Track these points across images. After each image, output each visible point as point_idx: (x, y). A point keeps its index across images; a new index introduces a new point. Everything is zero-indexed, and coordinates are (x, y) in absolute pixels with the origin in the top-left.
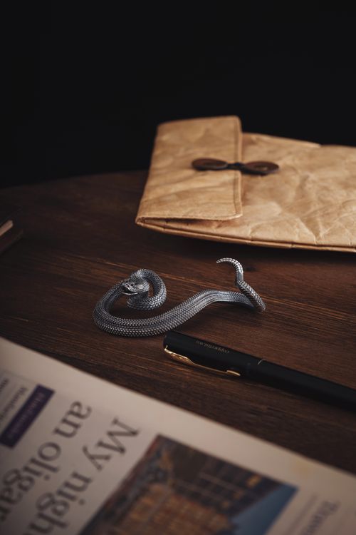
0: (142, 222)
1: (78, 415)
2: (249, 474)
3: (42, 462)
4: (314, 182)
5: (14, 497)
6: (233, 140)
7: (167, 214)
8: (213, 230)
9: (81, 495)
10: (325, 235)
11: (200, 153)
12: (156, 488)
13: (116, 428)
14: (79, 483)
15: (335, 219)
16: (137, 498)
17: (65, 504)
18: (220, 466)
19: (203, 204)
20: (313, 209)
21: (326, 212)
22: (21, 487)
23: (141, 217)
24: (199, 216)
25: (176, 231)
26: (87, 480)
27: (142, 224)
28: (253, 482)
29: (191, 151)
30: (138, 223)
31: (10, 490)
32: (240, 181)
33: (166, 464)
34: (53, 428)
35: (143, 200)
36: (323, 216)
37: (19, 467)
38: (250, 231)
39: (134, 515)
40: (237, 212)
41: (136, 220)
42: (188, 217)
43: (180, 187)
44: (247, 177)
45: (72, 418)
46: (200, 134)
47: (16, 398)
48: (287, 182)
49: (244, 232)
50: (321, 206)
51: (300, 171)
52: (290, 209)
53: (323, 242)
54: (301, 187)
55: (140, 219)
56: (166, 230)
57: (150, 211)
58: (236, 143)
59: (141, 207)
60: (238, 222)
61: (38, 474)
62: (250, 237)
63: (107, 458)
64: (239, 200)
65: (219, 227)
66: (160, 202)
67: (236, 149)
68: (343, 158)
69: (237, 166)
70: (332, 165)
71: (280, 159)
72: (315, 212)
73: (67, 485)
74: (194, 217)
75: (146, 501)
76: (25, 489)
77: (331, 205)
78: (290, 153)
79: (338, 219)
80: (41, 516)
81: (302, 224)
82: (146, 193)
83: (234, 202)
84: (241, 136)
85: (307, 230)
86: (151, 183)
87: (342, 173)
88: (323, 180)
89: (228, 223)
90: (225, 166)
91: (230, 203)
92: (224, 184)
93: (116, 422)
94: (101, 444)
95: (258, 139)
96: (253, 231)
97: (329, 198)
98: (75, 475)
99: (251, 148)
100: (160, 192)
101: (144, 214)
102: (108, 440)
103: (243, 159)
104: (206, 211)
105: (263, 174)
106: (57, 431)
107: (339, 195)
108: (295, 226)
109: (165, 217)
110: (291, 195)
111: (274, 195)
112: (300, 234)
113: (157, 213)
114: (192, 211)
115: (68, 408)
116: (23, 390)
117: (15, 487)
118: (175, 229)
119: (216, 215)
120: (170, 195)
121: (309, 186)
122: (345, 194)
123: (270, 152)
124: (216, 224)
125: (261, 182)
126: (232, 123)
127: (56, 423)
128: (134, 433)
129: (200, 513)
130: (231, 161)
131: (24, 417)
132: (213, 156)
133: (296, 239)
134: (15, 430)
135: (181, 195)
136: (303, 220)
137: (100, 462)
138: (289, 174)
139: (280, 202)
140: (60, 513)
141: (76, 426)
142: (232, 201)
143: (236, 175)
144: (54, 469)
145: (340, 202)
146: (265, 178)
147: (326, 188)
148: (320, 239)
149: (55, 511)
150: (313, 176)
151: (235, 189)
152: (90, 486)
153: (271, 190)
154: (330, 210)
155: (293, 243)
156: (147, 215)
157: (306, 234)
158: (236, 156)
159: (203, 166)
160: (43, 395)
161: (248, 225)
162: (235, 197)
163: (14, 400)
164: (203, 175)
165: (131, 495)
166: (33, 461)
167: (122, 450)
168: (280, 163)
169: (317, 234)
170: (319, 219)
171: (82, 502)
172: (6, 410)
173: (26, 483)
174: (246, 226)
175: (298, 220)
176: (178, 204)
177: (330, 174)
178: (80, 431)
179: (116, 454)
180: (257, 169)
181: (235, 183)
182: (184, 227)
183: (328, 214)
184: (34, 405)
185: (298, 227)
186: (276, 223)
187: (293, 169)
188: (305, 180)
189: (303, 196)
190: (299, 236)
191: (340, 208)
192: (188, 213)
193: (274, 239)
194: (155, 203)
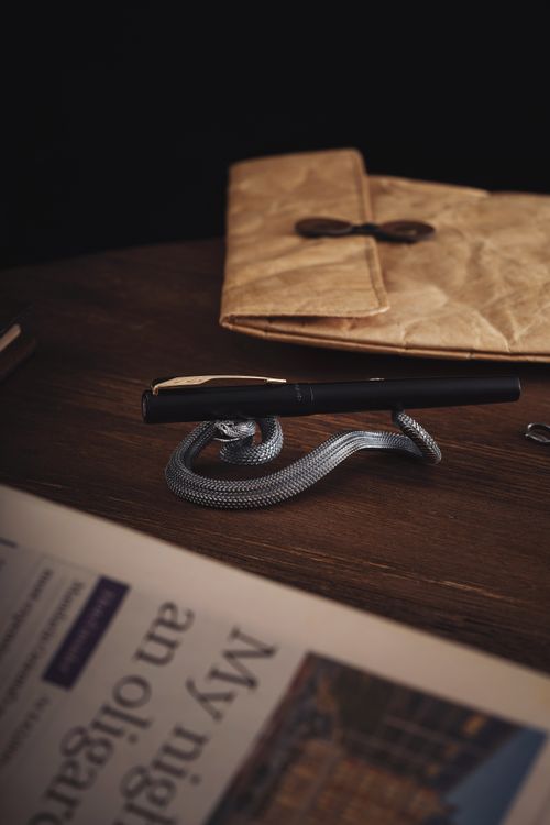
0: (230, 323)
1: (173, 625)
2: (466, 713)
3: (122, 712)
4: (493, 252)
5: (83, 777)
6: (353, 187)
7: (269, 308)
8: (345, 332)
9: (193, 767)
10: (522, 337)
11: (305, 210)
12: (315, 746)
13: (239, 645)
14: (185, 746)
15: (535, 311)
16: (285, 768)
17: (168, 785)
18: (416, 702)
19: (325, 292)
20: (497, 296)
21: (520, 300)
22: (92, 758)
23: (228, 315)
24: (322, 311)
25: (285, 337)
26: (200, 740)
27: (231, 326)
28: (473, 726)
29: (289, 207)
30: (225, 325)
31: (73, 765)
32: (375, 253)
33: (325, 702)
34: (133, 651)
35: (227, 287)
36: (515, 307)
37: (86, 723)
38: (403, 334)
39: (283, 799)
40: (382, 304)
41: (221, 320)
42: (304, 313)
43: (283, 265)
44: (385, 246)
45: (163, 632)
46: (300, 179)
47: (67, 600)
48: (451, 253)
49: (394, 335)
50: (510, 290)
51: (467, 235)
52: (459, 295)
53: (520, 348)
54: (474, 261)
55: (227, 318)
56: (270, 335)
57: (241, 305)
58: (360, 191)
59: (224, 298)
60: (382, 319)
61: (117, 733)
62: (404, 343)
63: (228, 698)
64: (380, 284)
65: (353, 327)
66: (255, 289)
67: (361, 202)
68: (533, 213)
69: (367, 230)
70: (517, 224)
71: (433, 216)
72: (501, 301)
73: (168, 750)
74: (313, 313)
75: (300, 771)
76: (100, 761)
77: (526, 289)
78: (447, 207)
79: (540, 311)
80: (131, 808)
81: (483, 321)
82: (229, 276)
83: (374, 287)
84: (366, 181)
85: (492, 330)
86: (234, 259)
87: (535, 238)
88: (506, 248)
89: (367, 321)
90: (348, 230)
91: (369, 290)
92: (351, 259)
93: (236, 634)
94: (215, 674)
95: (392, 185)
96: (408, 334)
97: (521, 278)
98: (179, 732)
99: (385, 200)
100: (252, 273)
101: (233, 309)
102: (226, 667)
103: (374, 217)
104: (332, 304)
105: (410, 241)
106: (141, 655)
107: (537, 274)
108: (473, 324)
109: (268, 314)
110: (460, 274)
111: (432, 274)
112: (482, 337)
113: (254, 307)
114: (309, 303)
115: (155, 615)
116: (77, 587)
117: (81, 758)
118: (283, 332)
119: (348, 309)
120: (269, 278)
121: (486, 259)
122: (545, 271)
123: (415, 205)
124: (348, 324)
125: (410, 255)
126: (348, 160)
127: (137, 642)
128: (268, 652)
129: (393, 788)
130: (357, 222)
131: (84, 634)
132: (325, 214)
133: (477, 345)
134: (71, 658)
135: (289, 278)
136: (483, 315)
137: (218, 705)
138: (451, 239)
139: (443, 286)
140: (161, 802)
141: (172, 645)
142: (370, 286)
143: (368, 243)
144: (143, 724)
145: (540, 284)
146: (414, 247)
147: (513, 262)
148: (514, 343)
149: (154, 799)
150: (489, 243)
151: (370, 266)
152: (207, 749)
153: (426, 266)
154: (525, 297)
155: (472, 351)
156: (238, 312)
157: (492, 336)
158: (362, 213)
159: (314, 230)
160: (110, 594)
161: (399, 324)
162: (373, 280)
163: (64, 605)
164: (316, 245)
165: (275, 762)
166: (107, 710)
167: (251, 683)
168: (434, 223)
169: (509, 336)
170: (509, 312)
171: (196, 780)
172: (53, 623)
173: (99, 751)
174: (396, 326)
175: (476, 313)
176: (285, 292)
177: (516, 238)
178: (179, 653)
179: (241, 690)
180: (400, 234)
181: (368, 256)
182: (298, 329)
183: (522, 303)
184: (97, 612)
185: (479, 325)
186: (444, 321)
187: (457, 232)
188: (478, 249)
189: (479, 276)
190: (481, 339)
191: (541, 294)
192: (304, 307)
193: (443, 345)
194: (247, 292)
